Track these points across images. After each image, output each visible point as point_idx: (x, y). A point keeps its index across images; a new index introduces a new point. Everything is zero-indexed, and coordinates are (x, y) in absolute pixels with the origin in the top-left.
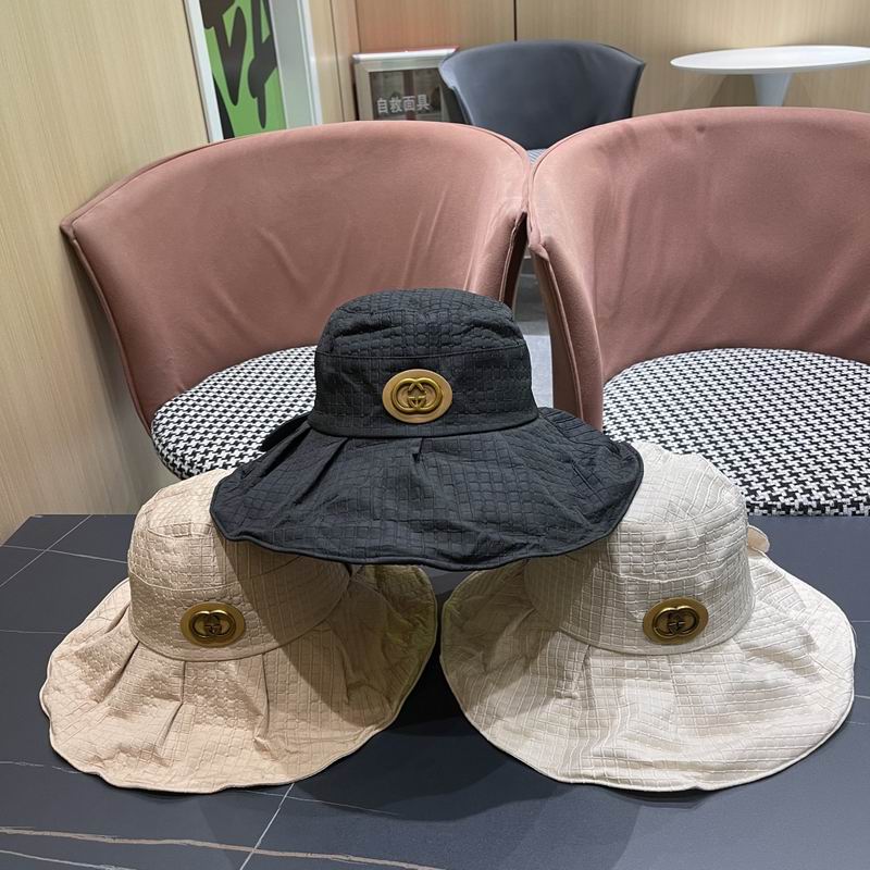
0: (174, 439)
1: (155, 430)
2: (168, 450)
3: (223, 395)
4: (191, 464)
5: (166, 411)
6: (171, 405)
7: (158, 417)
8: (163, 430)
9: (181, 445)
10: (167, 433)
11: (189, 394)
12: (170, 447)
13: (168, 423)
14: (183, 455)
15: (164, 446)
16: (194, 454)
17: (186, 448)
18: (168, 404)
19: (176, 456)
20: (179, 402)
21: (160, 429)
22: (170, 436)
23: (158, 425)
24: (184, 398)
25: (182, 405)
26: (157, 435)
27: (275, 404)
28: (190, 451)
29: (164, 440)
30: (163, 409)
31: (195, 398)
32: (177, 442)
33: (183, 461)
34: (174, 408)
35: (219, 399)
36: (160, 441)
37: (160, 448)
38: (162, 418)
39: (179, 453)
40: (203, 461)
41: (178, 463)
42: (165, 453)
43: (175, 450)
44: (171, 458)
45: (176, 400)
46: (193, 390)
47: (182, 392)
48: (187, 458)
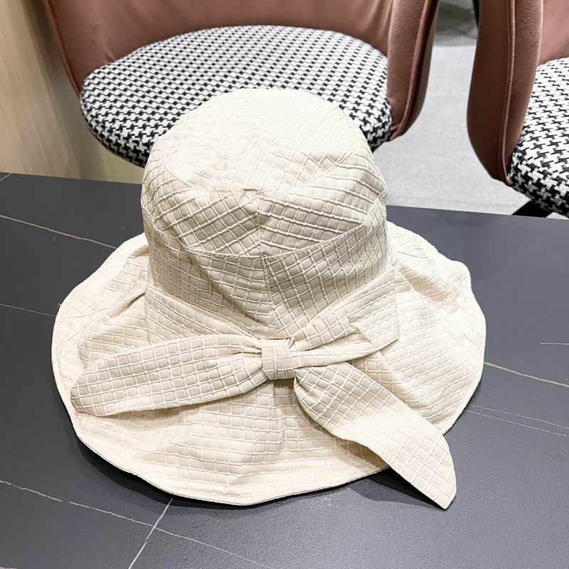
0: (97, 105)
1: (83, 95)
2: (92, 116)
3: (147, 66)
4: (111, 131)
5: (94, 78)
6: (99, 73)
7: (86, 84)
8: (89, 96)
9: (103, 111)
10: (91, 99)
11: (117, 63)
12: (94, 112)
13: (94, 89)
14: (104, 122)
15: (89, 111)
16: (114, 121)
17: (107, 114)
18: (97, 71)
19: (97, 122)
20: (107, 71)
21: (86, 95)
22: (94, 102)
23: (86, 91)
24: (112, 67)
25: (109, 73)
26: (84, 101)
27: (194, 78)
28: (110, 118)
29: (89, 105)
30: (92, 76)
31: (122, 67)
32: (100, 108)
33: (104, 127)
34: (101, 75)
35: (143, 70)
36: (86, 106)
37: (85, 113)
38: (89, 84)
39: (100, 119)
40: (121, 128)
41: (99, 129)
42: (89, 118)
43: (97, 116)
44: (94, 124)
45: (104, 68)
46: (121, 60)
47: (111, 61)
48: (108, 125)
